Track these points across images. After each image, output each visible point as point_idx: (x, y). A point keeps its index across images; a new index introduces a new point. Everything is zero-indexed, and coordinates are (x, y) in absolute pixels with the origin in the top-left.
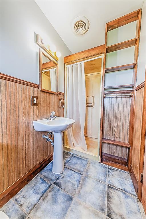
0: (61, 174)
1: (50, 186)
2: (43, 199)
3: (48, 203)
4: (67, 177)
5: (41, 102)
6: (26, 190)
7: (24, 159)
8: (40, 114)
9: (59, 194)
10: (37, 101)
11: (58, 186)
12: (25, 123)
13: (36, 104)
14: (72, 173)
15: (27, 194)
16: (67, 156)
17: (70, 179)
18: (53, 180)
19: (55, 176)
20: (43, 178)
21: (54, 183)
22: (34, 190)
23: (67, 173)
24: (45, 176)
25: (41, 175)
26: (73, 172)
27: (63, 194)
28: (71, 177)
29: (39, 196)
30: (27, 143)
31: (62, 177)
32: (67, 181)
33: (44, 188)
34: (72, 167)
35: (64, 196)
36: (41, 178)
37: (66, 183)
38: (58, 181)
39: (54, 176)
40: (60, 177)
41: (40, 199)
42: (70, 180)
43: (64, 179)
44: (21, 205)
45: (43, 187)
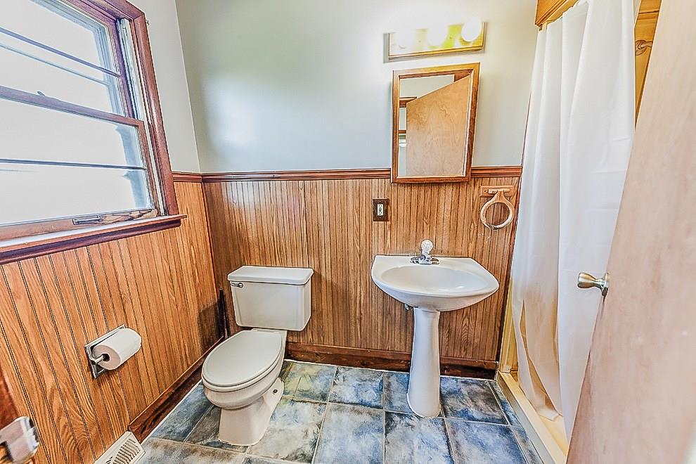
0: (417, 416)
1: (378, 407)
2: (354, 408)
3: (351, 422)
4: (419, 436)
5: (401, 212)
6: (353, 374)
7: (358, 321)
8: (394, 242)
9: (373, 434)
10: (386, 211)
11: (388, 425)
12: (360, 256)
13: (385, 218)
14: (440, 446)
15: (350, 378)
16: (481, 403)
17: (419, 447)
18: (392, 407)
19: (402, 407)
20: (385, 383)
21: (387, 413)
22: (360, 385)
23: (428, 431)
24: (389, 385)
25: (389, 377)
26: (444, 448)
27: (377, 444)
28: (425, 449)
29: (355, 400)
30: (362, 294)
31: (411, 422)
32: (408, 442)
33: (369, 399)
34: (459, 439)
35: (376, 449)
36: (382, 381)
37: (403, 439)
38: (397, 419)
39: (403, 404)
40: (407, 420)
41: (352, 404)
42: (416, 450)
43: (409, 431)
44: (334, 384)
45: (370, 396)
